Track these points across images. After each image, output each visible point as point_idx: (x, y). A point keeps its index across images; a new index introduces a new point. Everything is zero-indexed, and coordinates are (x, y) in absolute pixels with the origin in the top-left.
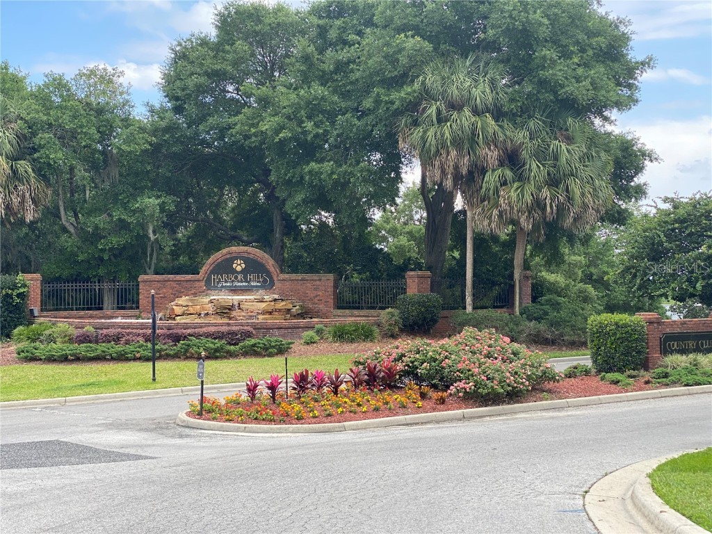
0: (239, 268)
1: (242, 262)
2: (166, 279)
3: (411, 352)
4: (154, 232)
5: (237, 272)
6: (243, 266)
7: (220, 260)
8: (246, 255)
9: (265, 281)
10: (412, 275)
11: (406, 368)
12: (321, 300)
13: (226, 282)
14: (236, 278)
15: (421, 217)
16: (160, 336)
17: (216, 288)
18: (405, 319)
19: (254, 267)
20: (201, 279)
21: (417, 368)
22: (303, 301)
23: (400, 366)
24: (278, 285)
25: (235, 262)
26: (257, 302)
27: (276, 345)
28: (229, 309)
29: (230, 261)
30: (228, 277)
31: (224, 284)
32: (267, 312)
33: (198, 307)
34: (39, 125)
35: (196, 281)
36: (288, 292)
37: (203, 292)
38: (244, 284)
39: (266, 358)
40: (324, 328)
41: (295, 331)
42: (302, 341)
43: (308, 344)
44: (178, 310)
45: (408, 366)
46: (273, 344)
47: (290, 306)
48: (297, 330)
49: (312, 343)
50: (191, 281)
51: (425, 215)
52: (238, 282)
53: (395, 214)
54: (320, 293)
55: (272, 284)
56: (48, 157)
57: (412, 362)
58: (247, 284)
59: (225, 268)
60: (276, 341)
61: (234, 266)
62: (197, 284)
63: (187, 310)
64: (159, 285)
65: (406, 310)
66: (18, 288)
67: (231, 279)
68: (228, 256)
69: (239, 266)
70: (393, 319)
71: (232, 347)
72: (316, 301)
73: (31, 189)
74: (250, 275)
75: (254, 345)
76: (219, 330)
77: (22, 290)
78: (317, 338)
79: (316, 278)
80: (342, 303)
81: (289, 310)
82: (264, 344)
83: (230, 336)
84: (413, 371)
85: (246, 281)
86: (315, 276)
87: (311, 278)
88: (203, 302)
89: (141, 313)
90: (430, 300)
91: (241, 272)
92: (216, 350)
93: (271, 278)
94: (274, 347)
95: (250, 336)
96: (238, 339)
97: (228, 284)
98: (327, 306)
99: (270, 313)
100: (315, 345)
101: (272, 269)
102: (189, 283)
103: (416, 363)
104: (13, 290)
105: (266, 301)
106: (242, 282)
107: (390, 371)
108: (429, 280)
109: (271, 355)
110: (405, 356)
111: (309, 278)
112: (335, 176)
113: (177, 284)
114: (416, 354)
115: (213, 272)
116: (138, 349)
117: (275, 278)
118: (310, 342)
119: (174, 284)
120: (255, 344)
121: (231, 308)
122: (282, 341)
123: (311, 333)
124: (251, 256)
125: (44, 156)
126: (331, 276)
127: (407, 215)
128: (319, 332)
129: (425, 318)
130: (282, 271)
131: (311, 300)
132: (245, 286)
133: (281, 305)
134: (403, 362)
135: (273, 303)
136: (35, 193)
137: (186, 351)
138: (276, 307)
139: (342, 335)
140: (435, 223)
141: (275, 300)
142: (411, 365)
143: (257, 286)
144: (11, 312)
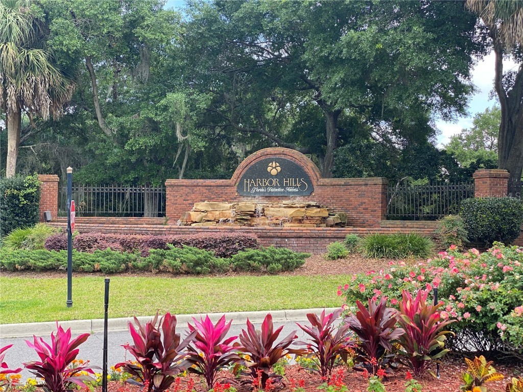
0: (274, 172)
1: (278, 164)
2: (195, 184)
3: (481, 275)
4: (184, 133)
5: (272, 176)
6: (279, 169)
7: (253, 163)
8: (283, 157)
9: (303, 186)
10: (482, 175)
11: (467, 315)
12: (367, 209)
13: (260, 187)
14: (271, 182)
15: (492, 143)
16: (141, 243)
17: (248, 195)
18: (471, 230)
19: (291, 171)
20: (233, 183)
21: (496, 317)
22: (346, 210)
23: (450, 310)
24: (317, 190)
25: (270, 164)
26: (285, 207)
27: (282, 259)
28: (252, 216)
29: (266, 163)
30: (261, 182)
31: (258, 190)
32: (296, 220)
33: (218, 213)
34: (56, 11)
35: (227, 186)
36: (328, 199)
37: (235, 198)
38: (279, 190)
39: (266, 276)
40: (358, 238)
41: (320, 241)
42: (327, 255)
43: (334, 258)
44: (195, 216)
45: (472, 311)
46: (277, 257)
47: (326, 214)
48: (322, 240)
49: (338, 257)
50: (222, 186)
51: (496, 141)
52: (273, 187)
53: (465, 141)
54: (366, 201)
55: (311, 190)
56: (61, 43)
57: (483, 303)
58: (283, 190)
59: (258, 172)
60: (283, 254)
61: (269, 169)
62: (228, 190)
63: (206, 216)
64: (188, 190)
65: (473, 218)
66: (25, 188)
67: (265, 184)
68: (263, 158)
69: (274, 169)
70: (455, 229)
71: (222, 260)
72: (361, 209)
73: (45, 80)
74: (286, 180)
75: (250, 258)
76: (213, 236)
77: (29, 191)
78: (346, 251)
79: (361, 183)
80: (392, 214)
81: (324, 218)
82: (264, 256)
83: (225, 245)
84: (484, 324)
85: (282, 187)
86: (360, 181)
87: (356, 183)
88: (224, 207)
89: (167, 220)
90: (507, 205)
91: (276, 176)
92: (198, 263)
93: (310, 183)
94: (278, 261)
95: (251, 246)
96: (235, 248)
97: (262, 190)
98: (373, 216)
99: (300, 221)
100: (342, 260)
101: (311, 173)
102: (219, 189)
103: (491, 305)
104: (20, 190)
105: (297, 207)
106: (277, 187)
107: (420, 325)
108: (506, 181)
109: (273, 272)
110: (465, 286)
111: (353, 183)
112: (380, 46)
113: (206, 189)
114: (494, 280)
115: (245, 177)
116: (100, 258)
117: (314, 183)
118: (335, 258)
119: (204, 190)
120: (252, 256)
121: (253, 215)
122: (290, 253)
123: (338, 244)
124: (288, 158)
125: (58, 42)
126: (379, 180)
127: (477, 142)
128: (351, 244)
129: (500, 229)
130: (323, 176)
131: (355, 208)
132: (281, 192)
133: (314, 212)
134: (457, 299)
135: (304, 210)
136: (49, 85)
137: (159, 263)
138: (308, 214)
139: (381, 249)
140: (511, 122)
141: (309, 206)
142: (479, 309)
143: (294, 193)
144: (17, 215)
